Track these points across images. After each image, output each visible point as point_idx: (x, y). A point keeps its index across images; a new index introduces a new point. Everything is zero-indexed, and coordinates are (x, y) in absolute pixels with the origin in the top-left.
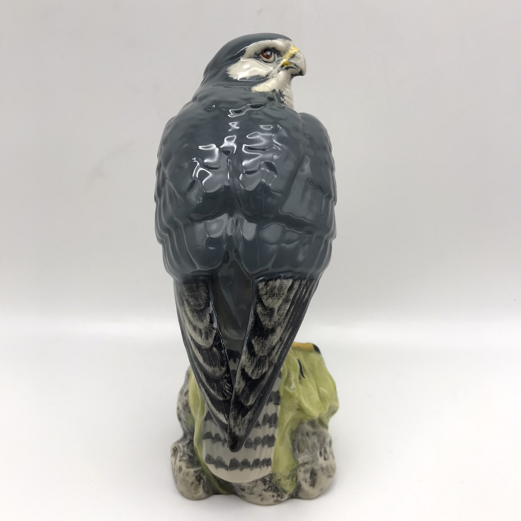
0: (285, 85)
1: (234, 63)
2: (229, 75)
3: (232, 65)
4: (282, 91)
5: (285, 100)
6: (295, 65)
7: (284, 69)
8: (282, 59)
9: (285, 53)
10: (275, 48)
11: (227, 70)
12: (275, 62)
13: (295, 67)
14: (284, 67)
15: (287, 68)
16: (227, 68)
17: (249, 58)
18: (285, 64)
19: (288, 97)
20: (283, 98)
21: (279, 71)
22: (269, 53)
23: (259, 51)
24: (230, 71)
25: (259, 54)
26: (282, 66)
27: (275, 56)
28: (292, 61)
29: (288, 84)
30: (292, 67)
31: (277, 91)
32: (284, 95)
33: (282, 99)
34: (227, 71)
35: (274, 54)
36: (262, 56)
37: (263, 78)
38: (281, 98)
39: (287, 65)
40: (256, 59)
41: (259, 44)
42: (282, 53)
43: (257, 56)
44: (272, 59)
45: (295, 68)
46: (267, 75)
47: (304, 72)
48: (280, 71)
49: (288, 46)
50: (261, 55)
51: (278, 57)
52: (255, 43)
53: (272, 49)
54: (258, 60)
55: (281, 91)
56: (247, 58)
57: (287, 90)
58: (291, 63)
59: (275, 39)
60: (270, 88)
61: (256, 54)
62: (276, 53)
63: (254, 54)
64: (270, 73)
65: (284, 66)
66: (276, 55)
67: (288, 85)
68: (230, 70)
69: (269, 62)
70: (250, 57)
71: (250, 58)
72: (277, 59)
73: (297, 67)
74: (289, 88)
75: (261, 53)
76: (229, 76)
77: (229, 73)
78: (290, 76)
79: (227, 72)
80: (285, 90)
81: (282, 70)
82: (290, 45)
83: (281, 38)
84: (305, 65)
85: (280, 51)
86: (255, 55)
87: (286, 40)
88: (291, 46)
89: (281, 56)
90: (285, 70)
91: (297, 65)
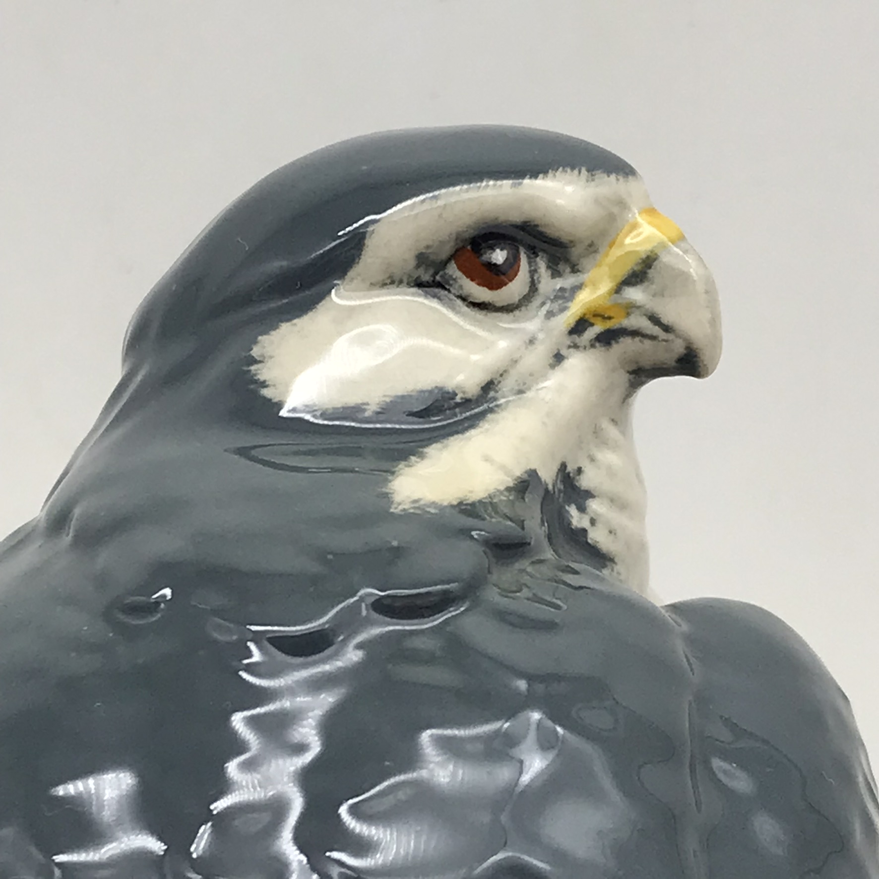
0: (597, 432)
1: (299, 316)
2: (264, 384)
3: (285, 327)
4: (579, 471)
5: (593, 522)
6: (655, 319)
7: (588, 344)
8: (579, 287)
9: (596, 251)
10: (537, 226)
11: (256, 352)
12: (536, 302)
13: (656, 330)
14: (591, 333)
15: (607, 338)
16: (255, 342)
17: (384, 285)
18: (596, 315)
19: (614, 501)
20: (582, 509)
21: (559, 358)
22: (499, 256)
23: (442, 243)
24: (269, 364)
25: (444, 264)
26: (580, 326)
27: (533, 272)
28: (635, 294)
29: (614, 421)
30: (635, 333)
31: (548, 475)
32: (588, 494)
33: (577, 519)
34: (254, 361)
35: (529, 257)
36: (458, 274)
37: (467, 403)
38: (573, 510)
39: (610, 318)
40: (427, 294)
41: (440, 203)
42: (575, 252)
43: (431, 271)
44: (516, 288)
45: (653, 338)
46: (489, 387)
47: (705, 357)
48: (564, 352)
49: (615, 210)
50: (453, 270)
51: (553, 276)
52: (422, 197)
53: (520, 235)
54: (435, 296)
55: (570, 468)
56: (373, 285)
57: (607, 457)
58: (630, 308)
59: (534, 175)
60: (503, 467)
61: (422, 259)
62: (544, 251)
63: (412, 263)
64: (505, 371)
65: (592, 325)
66: (542, 264)
67: (612, 431)
68: (271, 357)
69: (499, 304)
70: (391, 281)
71: (392, 283)
72: (548, 284)
73: (667, 329)
74: (615, 447)
75: (455, 256)
76: (266, 392)
77: (264, 373)
78: (623, 378)
79: (253, 368)
80: (592, 459)
81: (576, 346)
82: (622, 204)
83: (573, 168)
84: (714, 322)
85: (565, 238)
86: (418, 266)
87: (601, 176)
88: (629, 209)
89: (575, 270)
90: (593, 346)
91: (665, 320)
